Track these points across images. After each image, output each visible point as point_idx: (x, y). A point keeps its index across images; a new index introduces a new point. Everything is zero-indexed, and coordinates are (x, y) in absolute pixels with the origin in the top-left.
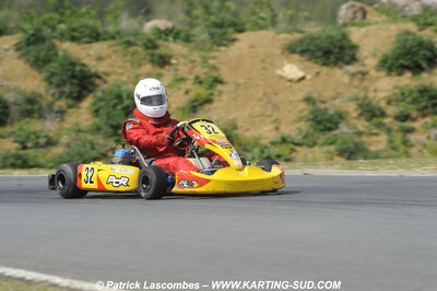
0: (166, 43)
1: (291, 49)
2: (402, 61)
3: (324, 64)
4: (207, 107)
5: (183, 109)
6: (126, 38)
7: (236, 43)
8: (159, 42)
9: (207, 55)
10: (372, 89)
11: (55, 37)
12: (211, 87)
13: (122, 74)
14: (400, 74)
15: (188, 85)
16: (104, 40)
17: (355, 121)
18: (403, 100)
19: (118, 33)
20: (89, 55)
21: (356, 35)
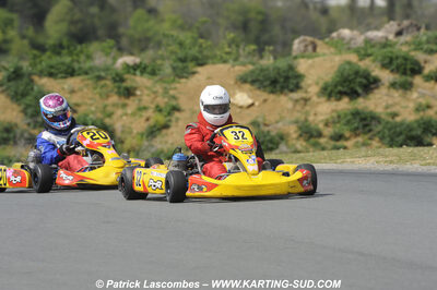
0: (133, 77)
1: (243, 80)
2: (340, 88)
3: (272, 92)
4: (164, 131)
5: (142, 135)
6: (97, 74)
7: (197, 75)
8: (126, 76)
9: (168, 87)
10: (312, 113)
11: (35, 74)
12: (169, 114)
13: (91, 105)
14: (339, 100)
15: (150, 113)
16: (79, 75)
17: (294, 142)
18: (339, 122)
19: (91, 69)
20: (63, 89)
21: (302, 66)
